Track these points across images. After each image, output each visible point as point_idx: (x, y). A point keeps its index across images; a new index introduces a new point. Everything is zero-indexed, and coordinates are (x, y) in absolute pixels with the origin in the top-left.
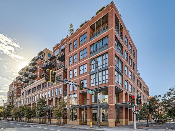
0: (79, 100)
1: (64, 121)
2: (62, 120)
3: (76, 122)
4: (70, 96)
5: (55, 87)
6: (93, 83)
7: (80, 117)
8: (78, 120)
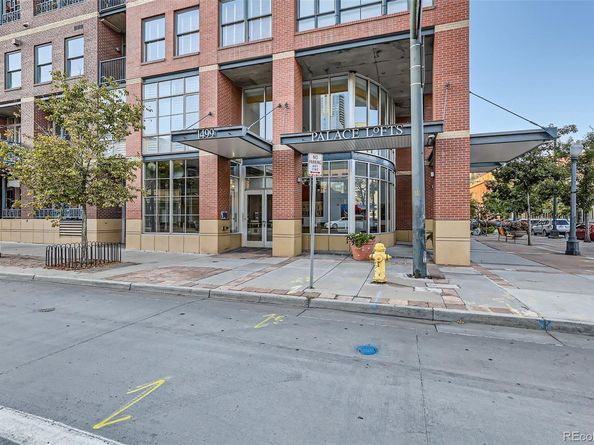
0: (214, 110)
1: (99, 232)
2: (92, 224)
3: (193, 236)
4: (147, 88)
5: (30, 31)
6: (317, 16)
7: (219, 212)
8: (210, 225)
